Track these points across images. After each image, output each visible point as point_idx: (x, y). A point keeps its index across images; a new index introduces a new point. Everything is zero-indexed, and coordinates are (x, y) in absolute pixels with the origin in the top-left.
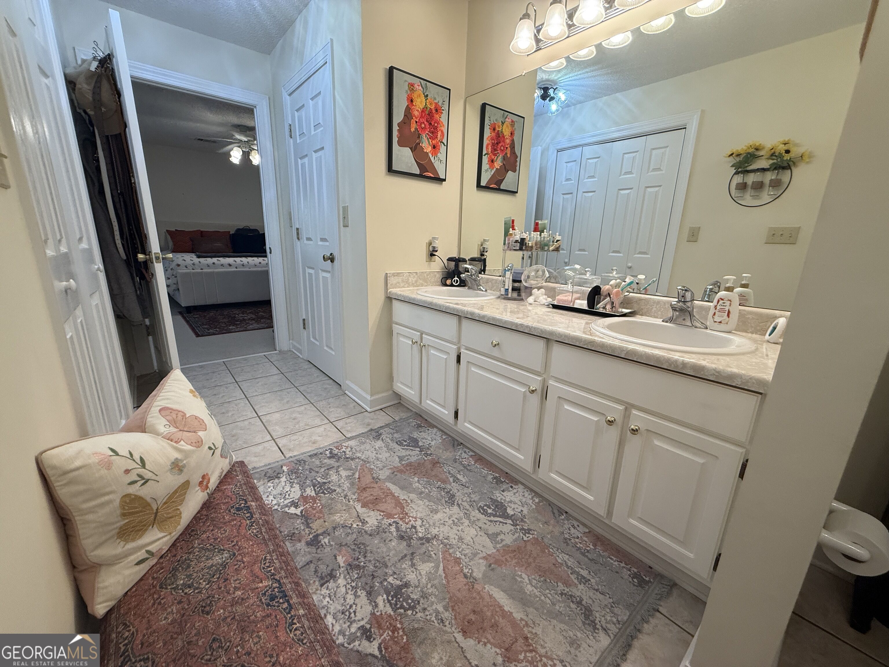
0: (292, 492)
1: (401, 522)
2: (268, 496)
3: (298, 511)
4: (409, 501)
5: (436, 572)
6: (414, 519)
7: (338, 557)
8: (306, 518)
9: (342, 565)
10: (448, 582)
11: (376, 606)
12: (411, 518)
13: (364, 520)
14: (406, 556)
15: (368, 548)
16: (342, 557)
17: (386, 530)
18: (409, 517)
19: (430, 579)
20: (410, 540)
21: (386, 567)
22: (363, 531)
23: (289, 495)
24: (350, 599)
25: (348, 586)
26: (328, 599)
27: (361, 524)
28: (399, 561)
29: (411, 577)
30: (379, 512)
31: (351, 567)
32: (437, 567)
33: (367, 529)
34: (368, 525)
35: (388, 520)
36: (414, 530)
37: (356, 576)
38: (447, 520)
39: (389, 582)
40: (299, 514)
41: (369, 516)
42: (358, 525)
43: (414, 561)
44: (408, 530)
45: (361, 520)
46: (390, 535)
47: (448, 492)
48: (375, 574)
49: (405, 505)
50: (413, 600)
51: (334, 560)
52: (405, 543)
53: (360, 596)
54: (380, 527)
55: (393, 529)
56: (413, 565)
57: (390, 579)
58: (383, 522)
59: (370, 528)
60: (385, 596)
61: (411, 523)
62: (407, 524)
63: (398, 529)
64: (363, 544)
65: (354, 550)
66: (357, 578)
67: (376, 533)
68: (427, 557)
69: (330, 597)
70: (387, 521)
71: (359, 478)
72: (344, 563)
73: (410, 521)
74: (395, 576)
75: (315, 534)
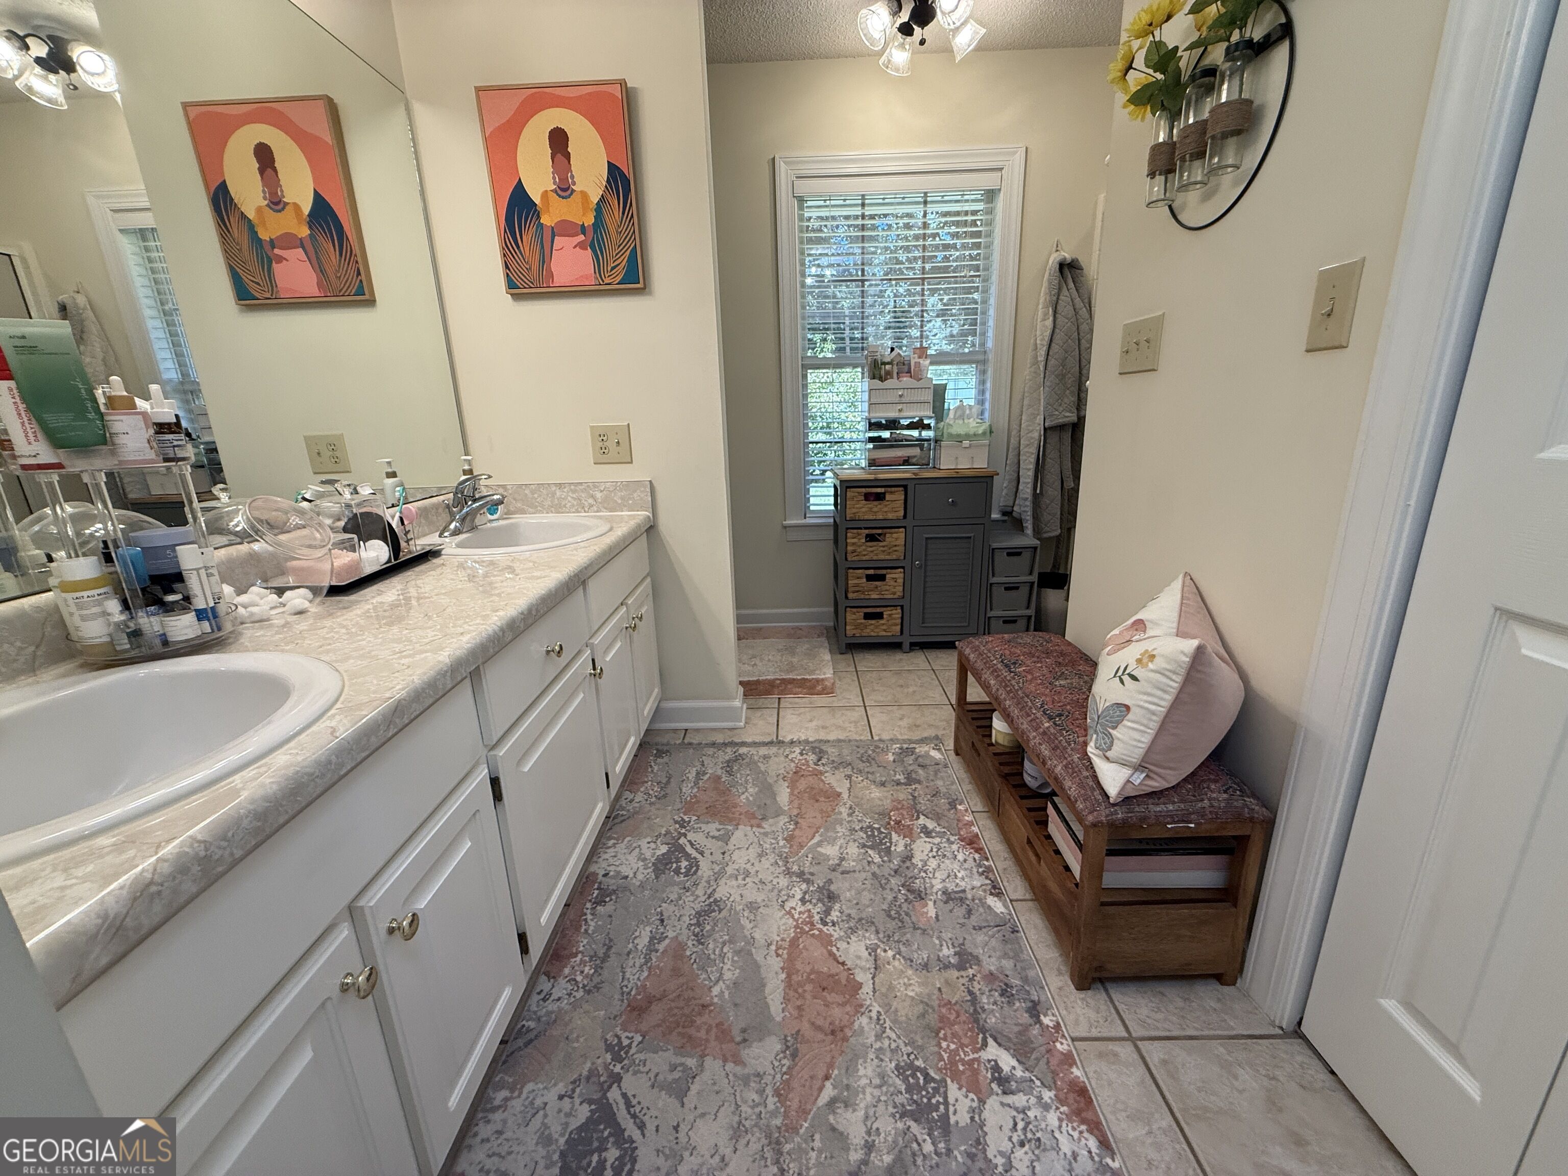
0: (1005, 1128)
1: (817, 918)
2: (1074, 1157)
3: (993, 1050)
4: (773, 947)
5: (821, 841)
6: (793, 911)
7: (934, 916)
9: (931, 904)
10: (820, 828)
11: (906, 846)
12: (796, 916)
13: (870, 954)
14: (843, 873)
15: (885, 907)
16: (927, 913)
17: (844, 918)
18: (797, 921)
19: (835, 839)
20: (824, 886)
21: (875, 877)
22: (881, 935)
24: (933, 863)
25: (931, 876)
26: (960, 875)
27: (879, 951)
28: (854, 871)
29: (853, 850)
30: (838, 954)
31: (920, 896)
32: (819, 844)
33: (872, 936)
34: (868, 942)
35: (833, 933)
36: (807, 897)
37: (917, 881)
38: (750, 884)
39: (880, 857)
40: (990, 1041)
41: (859, 957)
42: (885, 951)
43: (837, 862)
44: (814, 901)
45: (876, 956)
46: (844, 907)
47: (698, 924)
48: (893, 873)
49: (786, 944)
50: (866, 833)
51: (940, 914)
52: (832, 888)
53: (921, 860)
54: (851, 928)
55: (835, 915)
56: (842, 859)
57: (877, 859)
58: (842, 934)
59: (867, 935)
60: (892, 849)
61: (802, 909)
62: (809, 911)
63: (827, 912)
64: (889, 916)
65: (907, 914)
66: (916, 878)
67: (864, 922)
68: (818, 860)
69: (956, 876)
70: (836, 933)
71: (827, 1077)
72: (926, 905)
73: (800, 913)
74: (870, 859)
75: (963, 973)
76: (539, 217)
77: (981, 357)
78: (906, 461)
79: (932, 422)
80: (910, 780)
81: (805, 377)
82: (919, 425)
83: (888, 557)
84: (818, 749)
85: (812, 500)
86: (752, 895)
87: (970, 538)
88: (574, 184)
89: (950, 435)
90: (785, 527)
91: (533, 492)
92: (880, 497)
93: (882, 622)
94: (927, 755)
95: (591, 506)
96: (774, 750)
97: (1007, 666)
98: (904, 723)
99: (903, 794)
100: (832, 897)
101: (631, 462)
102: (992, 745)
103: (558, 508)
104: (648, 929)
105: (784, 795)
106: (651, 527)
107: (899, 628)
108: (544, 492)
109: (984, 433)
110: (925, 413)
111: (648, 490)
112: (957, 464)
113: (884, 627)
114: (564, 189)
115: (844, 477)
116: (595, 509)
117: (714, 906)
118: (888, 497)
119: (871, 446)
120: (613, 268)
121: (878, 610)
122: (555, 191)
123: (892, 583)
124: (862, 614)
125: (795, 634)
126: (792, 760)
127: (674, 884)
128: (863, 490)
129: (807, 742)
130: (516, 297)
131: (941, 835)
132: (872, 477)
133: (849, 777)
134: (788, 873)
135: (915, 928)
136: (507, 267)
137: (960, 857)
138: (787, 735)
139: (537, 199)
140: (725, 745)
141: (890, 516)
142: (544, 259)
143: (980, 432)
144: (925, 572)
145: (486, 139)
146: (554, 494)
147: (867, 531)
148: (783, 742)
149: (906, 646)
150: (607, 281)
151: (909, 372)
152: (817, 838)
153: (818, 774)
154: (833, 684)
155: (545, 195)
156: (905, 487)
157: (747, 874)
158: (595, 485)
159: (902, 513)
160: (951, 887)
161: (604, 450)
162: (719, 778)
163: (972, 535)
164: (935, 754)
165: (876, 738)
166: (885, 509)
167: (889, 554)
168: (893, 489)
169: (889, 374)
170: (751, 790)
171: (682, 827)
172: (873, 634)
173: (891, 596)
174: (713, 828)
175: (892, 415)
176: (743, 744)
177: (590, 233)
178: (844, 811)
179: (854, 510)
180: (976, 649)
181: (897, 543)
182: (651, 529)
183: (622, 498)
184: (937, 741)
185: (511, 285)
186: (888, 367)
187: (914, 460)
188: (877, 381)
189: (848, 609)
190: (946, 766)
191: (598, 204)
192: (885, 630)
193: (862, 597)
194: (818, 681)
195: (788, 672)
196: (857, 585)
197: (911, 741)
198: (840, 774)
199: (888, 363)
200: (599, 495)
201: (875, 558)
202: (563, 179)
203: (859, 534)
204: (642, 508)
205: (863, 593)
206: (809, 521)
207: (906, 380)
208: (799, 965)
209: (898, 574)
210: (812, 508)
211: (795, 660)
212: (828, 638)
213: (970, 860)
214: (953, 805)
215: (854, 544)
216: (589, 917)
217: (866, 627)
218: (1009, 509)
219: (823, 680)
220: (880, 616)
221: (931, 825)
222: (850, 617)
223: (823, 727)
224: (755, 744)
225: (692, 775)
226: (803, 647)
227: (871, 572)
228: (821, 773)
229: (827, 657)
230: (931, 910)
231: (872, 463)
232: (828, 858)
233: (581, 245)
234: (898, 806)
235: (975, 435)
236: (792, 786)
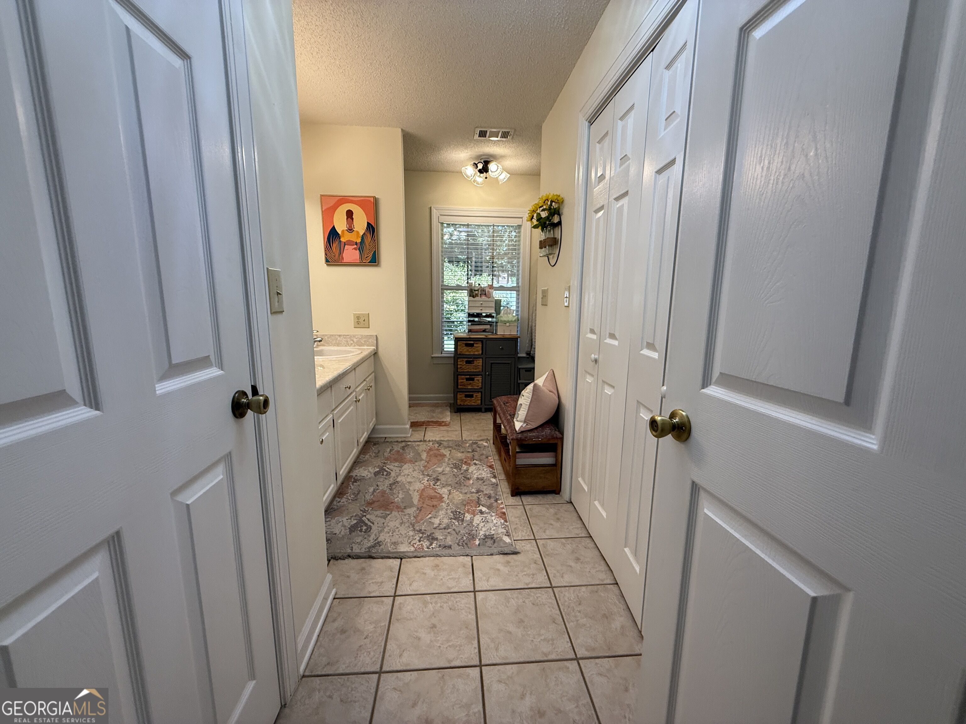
0: (480, 520)
1: (432, 484)
2: (497, 523)
3: (481, 507)
4: (416, 491)
6: (424, 483)
8: (479, 503)
9: (472, 480)
10: (436, 464)
11: (467, 468)
13: (448, 491)
14: (443, 474)
15: (456, 481)
17: (441, 484)
18: (425, 485)
19: (442, 466)
20: (435, 477)
21: (454, 475)
22: (453, 487)
23: (482, 519)
24: (475, 471)
25: (474, 474)
26: (484, 474)
28: (447, 474)
29: (448, 469)
30: (437, 491)
31: (469, 479)
32: (436, 468)
33: (450, 488)
34: (448, 489)
35: (437, 487)
36: (429, 480)
37: (468, 476)
38: (409, 477)
40: (481, 506)
41: (444, 492)
42: (453, 490)
43: (441, 472)
44: (432, 481)
45: (450, 491)
46: (442, 482)
47: (390, 486)
48: (460, 474)
49: (421, 490)
50: (453, 465)
51: (474, 482)
52: (438, 478)
53: (471, 471)
54: (443, 486)
55: (438, 484)
56: (443, 471)
57: (456, 471)
58: (440, 487)
59: (448, 487)
60: (462, 468)
62: (429, 483)
63: (436, 483)
64: (457, 483)
65: (463, 483)
67: (448, 485)
68: (434, 471)
69: (482, 474)
71: (430, 514)
73: (426, 483)
74: (453, 471)
75: (477, 494)
76: (340, 238)
77: (517, 289)
78: (484, 331)
79: (494, 315)
80: (473, 451)
81: (442, 294)
82: (490, 316)
83: (475, 371)
84: (440, 443)
85: (445, 346)
86: (409, 479)
87: (509, 363)
88: (354, 228)
89: (501, 321)
90: (432, 357)
91: (328, 338)
92: (472, 345)
93: (473, 399)
94: (482, 444)
95: (352, 344)
96: (422, 443)
97: (504, 404)
98: (477, 435)
99: (470, 455)
100: (438, 480)
101: (369, 328)
102: (502, 434)
103: (338, 345)
104: (373, 488)
105: (424, 456)
106: (376, 353)
107: (480, 401)
108: (333, 338)
109: (515, 321)
110: (492, 311)
111: (375, 338)
112: (504, 332)
113: (474, 401)
114: (350, 230)
115: (457, 337)
116: (353, 345)
117: (396, 482)
118: (475, 345)
119: (470, 324)
120: (366, 257)
121: (471, 393)
122: (347, 230)
123: (477, 382)
124: (464, 395)
125: (436, 406)
126: (429, 446)
127: (381, 477)
128: (465, 342)
129: (435, 441)
130: (328, 265)
131: (480, 465)
132: (468, 337)
133: (450, 451)
134: (424, 475)
135: (465, 486)
136: (326, 255)
137: (485, 470)
138: (427, 438)
139: (340, 232)
140: (402, 442)
141: (476, 353)
142: (341, 253)
143: (514, 320)
144: (491, 377)
145: (322, 212)
146: (337, 339)
147: (466, 359)
148: (426, 441)
149: (483, 410)
150: (364, 261)
151: (485, 294)
152: (435, 466)
153: (438, 450)
154: (449, 423)
155: (343, 231)
156: (482, 342)
157: (409, 475)
158: (354, 336)
159: (481, 352)
160: (479, 476)
161: (358, 323)
162: (399, 451)
163: (510, 362)
164: (485, 444)
165: (463, 439)
166: (474, 350)
167: (476, 369)
168: (477, 342)
169: (477, 295)
170: (411, 454)
171: (384, 464)
172: (469, 404)
173: (477, 388)
174: (396, 464)
175: (478, 311)
176: (410, 441)
177: (359, 245)
178: (446, 460)
179: (461, 350)
180: (497, 401)
181: (479, 364)
182: (375, 354)
183: (365, 341)
184: (487, 440)
185: (327, 261)
186: (476, 292)
187: (487, 330)
188: (471, 298)
189: (458, 393)
190: (488, 447)
191: (362, 235)
192: (474, 403)
193: (465, 387)
194: (443, 422)
195: (430, 418)
196: (462, 382)
197: (477, 440)
198: (447, 450)
199: (477, 290)
200: (355, 340)
201: (470, 371)
202: (350, 226)
203: (463, 361)
204: (372, 346)
205: (465, 386)
206: (443, 355)
207: (484, 297)
208: (424, 494)
209: (480, 378)
210: (445, 350)
211: (434, 415)
212: (450, 407)
213: (488, 471)
214: (487, 457)
215: (460, 364)
216: (351, 485)
217: (466, 401)
218: (529, 352)
219: (446, 421)
220: (472, 396)
221: (477, 462)
222: (459, 396)
223: (443, 437)
224: (414, 441)
225: (389, 450)
226: (439, 410)
227: (468, 377)
228: (440, 449)
229: (449, 413)
230: (471, 482)
231: (470, 331)
232: (438, 471)
233: (355, 249)
234: (467, 458)
235: (511, 321)
236: (428, 453)
